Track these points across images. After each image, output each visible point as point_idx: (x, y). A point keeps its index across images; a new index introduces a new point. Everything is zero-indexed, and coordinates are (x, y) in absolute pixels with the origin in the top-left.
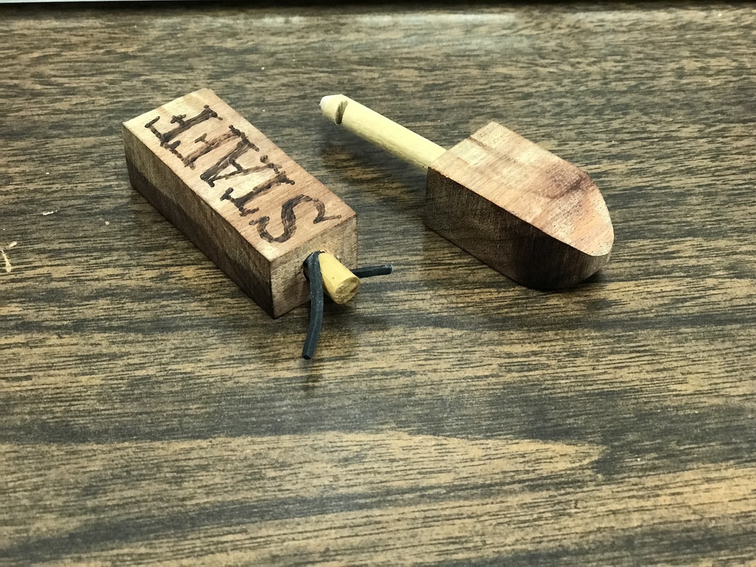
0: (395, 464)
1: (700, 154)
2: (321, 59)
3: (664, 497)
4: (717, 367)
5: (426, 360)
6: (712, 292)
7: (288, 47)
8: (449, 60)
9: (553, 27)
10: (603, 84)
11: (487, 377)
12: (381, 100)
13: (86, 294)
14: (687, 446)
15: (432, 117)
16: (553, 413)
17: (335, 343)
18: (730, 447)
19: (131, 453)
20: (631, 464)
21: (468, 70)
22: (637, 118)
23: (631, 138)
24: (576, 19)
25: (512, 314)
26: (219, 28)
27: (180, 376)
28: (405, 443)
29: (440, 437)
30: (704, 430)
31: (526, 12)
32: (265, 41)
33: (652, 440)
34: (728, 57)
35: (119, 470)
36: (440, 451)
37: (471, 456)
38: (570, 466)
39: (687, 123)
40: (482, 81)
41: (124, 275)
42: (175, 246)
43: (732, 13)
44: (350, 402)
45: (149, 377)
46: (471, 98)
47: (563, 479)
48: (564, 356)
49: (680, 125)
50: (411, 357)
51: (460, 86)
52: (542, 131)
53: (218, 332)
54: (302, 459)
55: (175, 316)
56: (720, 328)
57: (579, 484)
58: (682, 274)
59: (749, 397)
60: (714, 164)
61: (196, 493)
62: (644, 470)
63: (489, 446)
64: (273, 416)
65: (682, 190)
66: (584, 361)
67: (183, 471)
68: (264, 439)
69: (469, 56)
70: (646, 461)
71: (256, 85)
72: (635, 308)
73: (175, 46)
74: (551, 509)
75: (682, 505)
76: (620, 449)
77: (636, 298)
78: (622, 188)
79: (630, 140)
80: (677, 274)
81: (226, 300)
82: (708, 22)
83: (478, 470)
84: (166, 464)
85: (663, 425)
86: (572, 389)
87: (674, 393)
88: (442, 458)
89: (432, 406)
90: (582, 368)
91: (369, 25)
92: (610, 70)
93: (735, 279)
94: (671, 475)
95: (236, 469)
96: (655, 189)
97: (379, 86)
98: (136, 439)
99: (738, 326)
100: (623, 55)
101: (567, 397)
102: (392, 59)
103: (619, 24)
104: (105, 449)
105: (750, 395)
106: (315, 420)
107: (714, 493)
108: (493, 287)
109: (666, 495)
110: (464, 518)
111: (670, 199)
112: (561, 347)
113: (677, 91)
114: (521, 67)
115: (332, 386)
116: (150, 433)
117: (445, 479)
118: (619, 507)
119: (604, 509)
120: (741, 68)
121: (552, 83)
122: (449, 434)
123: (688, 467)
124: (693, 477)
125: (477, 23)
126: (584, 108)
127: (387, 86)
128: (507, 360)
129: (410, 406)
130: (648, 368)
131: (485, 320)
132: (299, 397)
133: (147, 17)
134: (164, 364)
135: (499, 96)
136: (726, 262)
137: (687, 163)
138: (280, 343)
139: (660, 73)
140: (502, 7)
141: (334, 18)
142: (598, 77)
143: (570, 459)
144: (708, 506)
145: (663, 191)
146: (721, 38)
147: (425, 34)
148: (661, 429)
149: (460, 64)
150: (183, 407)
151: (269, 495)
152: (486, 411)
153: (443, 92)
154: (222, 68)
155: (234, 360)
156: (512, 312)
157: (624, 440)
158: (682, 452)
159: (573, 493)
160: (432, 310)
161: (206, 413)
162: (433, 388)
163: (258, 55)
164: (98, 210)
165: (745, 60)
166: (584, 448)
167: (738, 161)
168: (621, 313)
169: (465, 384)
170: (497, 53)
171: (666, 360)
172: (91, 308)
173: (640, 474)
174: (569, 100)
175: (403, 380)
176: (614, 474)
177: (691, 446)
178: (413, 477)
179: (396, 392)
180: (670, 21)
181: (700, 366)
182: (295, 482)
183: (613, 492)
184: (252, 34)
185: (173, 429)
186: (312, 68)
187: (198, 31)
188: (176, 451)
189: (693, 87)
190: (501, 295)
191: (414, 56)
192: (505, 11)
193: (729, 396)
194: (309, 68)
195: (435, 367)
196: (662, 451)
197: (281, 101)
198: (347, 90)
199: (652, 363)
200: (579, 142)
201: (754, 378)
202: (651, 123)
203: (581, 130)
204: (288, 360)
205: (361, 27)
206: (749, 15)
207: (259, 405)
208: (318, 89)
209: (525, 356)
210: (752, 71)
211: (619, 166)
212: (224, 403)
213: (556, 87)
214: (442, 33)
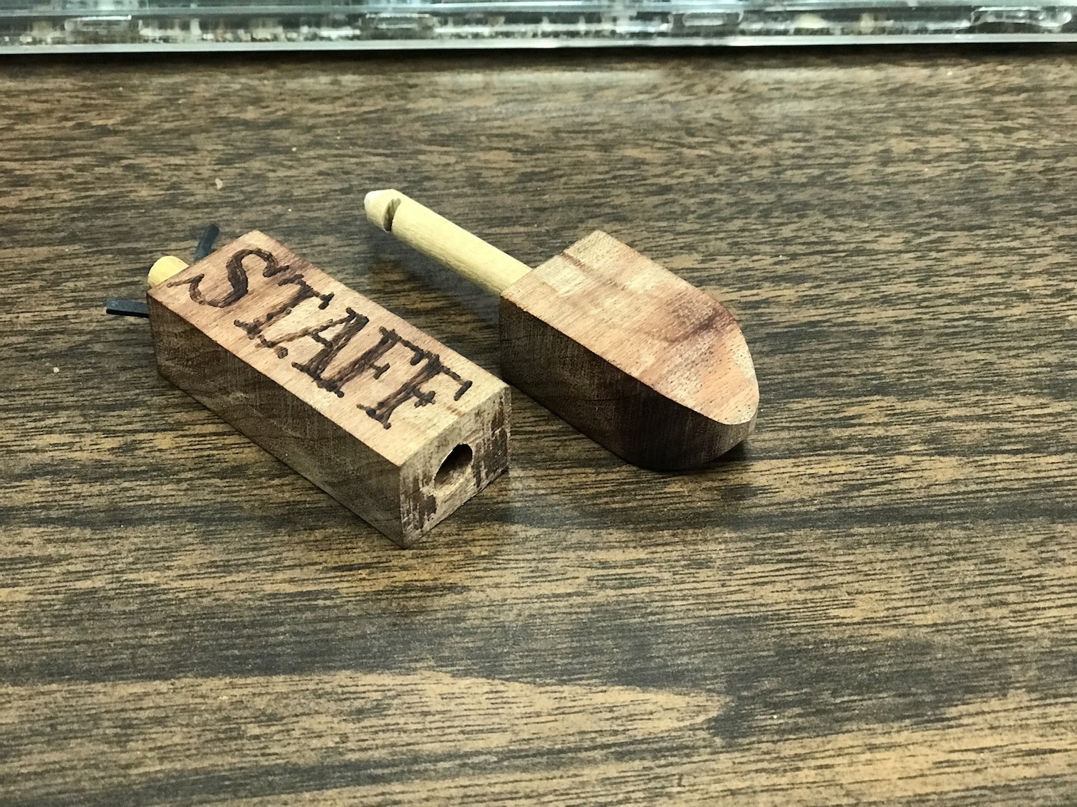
0: (429, 718)
1: (903, 274)
2: (377, 137)
3: (806, 771)
4: (900, 584)
5: (485, 570)
6: (902, 475)
7: (332, 119)
8: (558, 138)
9: (710, 90)
10: (773, 173)
11: (570, 595)
12: (457, 196)
13: (17, 471)
14: (846, 699)
15: (525, 220)
16: (659, 650)
17: (360, 544)
18: (908, 700)
19: (60, 699)
20: (764, 724)
21: (583, 153)
22: (818, 222)
23: (807, 251)
24: (744, 79)
25: (613, 506)
26: (238, 91)
27: (139, 589)
28: (445, 689)
29: (496, 681)
30: (873, 674)
31: (673, 68)
32: (301, 110)
33: (797, 689)
34: (957, 135)
35: (41, 723)
36: (493, 701)
37: (537, 708)
38: (677, 725)
39: (889, 230)
40: (601, 169)
41: (73, 443)
42: (149, 403)
43: (968, 70)
44: (374, 629)
45: (94, 591)
46: (583, 193)
47: (665, 744)
48: (683, 566)
49: (877, 233)
50: (464, 566)
51: (571, 175)
52: (680, 241)
53: (197, 528)
54: (300, 710)
55: (140, 503)
56: (907, 527)
57: (687, 751)
58: (862, 450)
59: (941, 628)
60: (922, 290)
61: (146, 757)
62: (781, 731)
63: (563, 695)
64: (265, 647)
65: (872, 327)
66: (710, 574)
67: (130, 726)
68: (249, 681)
69: (586, 132)
70: (786, 720)
71: (282, 173)
72: (791, 498)
73: (173, 116)
74: (644, 787)
75: (830, 784)
76: (751, 701)
77: (793, 483)
78: (787, 324)
79: (804, 255)
80: (856, 449)
81: (212, 481)
82: (933, 83)
83: (545, 730)
84: (108, 716)
85: (815, 667)
86: (690, 614)
87: (835, 621)
88: (496, 711)
89: (488, 636)
90: (706, 584)
91: (450, 87)
92: (786, 153)
93: (936, 457)
94: (819, 739)
95: (205, 723)
96: (835, 325)
97: (455, 174)
98: (69, 680)
99: (935, 525)
100: (807, 131)
101: (681, 626)
102: (478, 135)
103: (804, 86)
104: (23, 693)
105: (942, 625)
106: (322, 654)
107: (879, 766)
108: (590, 466)
109: (809, 768)
110: (520, 798)
111: (854, 341)
112: (679, 553)
113: (878, 184)
114: (660, 149)
115: (350, 606)
116: (89, 671)
117: (497, 741)
118: (741, 785)
119: (719, 787)
120: (974, 151)
121: (701, 172)
122: (508, 676)
123: (844, 728)
124: (851, 743)
125: (602, 83)
126: (743, 207)
127: (467, 175)
128: (601, 572)
129: (457, 635)
130: (801, 584)
131: (575, 513)
132: (302, 621)
133: (137, 75)
134: (117, 572)
135: (625, 190)
136: (927, 432)
137: (883, 288)
138: (283, 544)
139: (857, 157)
140: (641, 62)
141: (401, 77)
142: (768, 163)
144: (869, 784)
145: (846, 329)
146: (949, 107)
147: (528, 100)
148: (811, 674)
149: (573, 143)
150: (139, 634)
151: (247, 762)
152: (565, 644)
153: (545, 184)
154: (239, 148)
155: (217, 567)
156: (614, 502)
157: (756, 688)
158: (839, 707)
159: (677, 764)
160: (500, 498)
161: (171, 642)
162: (493, 611)
163: (288, 131)
164: (44, 352)
165: (980, 139)
166: (700, 699)
167: (957, 286)
168: (769, 505)
169: (537, 605)
170: (627, 127)
171: (828, 573)
172: (22, 491)
173: (776, 738)
174: (723, 197)
175: (450, 599)
176: (738, 738)
177: (852, 698)
178: (453, 737)
179: (439, 615)
180: (877, 83)
181: (875, 582)
182: (286, 742)
183: (734, 763)
184: (283, 100)
185: (121, 666)
186: (363, 149)
187: (207, 95)
188: (121, 698)
189: (902, 178)
190: (600, 478)
191: (508, 131)
192: (643, 67)
193: (911, 627)
194: (358, 149)
195: (497, 580)
196: (809, 704)
197: (315, 196)
198: (410, 181)
199: (807, 578)
200: (732, 257)
201: (951, 600)
202: (836, 230)
203: (736, 240)
204: (291, 567)
205: (438, 90)
206: (991, 74)
207: (245, 632)
208: (369, 179)
209: (626, 567)
210: (989, 155)
211: (786, 292)
212: (196, 629)
213: (706, 177)
214: (553, 98)
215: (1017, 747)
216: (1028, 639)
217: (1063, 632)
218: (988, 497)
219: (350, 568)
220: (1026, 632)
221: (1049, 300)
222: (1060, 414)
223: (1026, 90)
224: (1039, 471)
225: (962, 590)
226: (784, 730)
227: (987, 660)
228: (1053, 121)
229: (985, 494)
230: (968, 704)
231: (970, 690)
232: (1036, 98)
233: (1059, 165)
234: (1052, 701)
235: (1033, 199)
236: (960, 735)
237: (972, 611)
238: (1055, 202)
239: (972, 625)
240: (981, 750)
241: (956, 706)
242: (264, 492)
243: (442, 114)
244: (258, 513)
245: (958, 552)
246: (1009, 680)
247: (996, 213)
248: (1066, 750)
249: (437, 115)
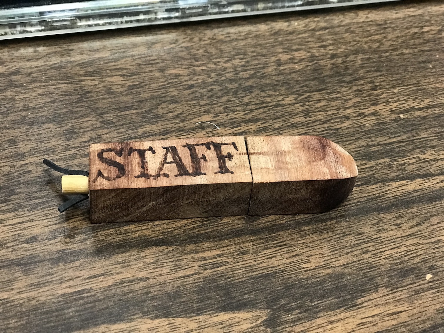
1: (297, 114)
2: (61, 75)
4: (326, 249)
5: (154, 269)
7: (38, 69)
8: (140, 68)
9: (200, 40)
10: (235, 74)
11: (192, 275)
12: (103, 99)
14: (316, 303)
15: (135, 107)
16: (235, 293)
17: (97, 265)
18: (340, 299)
20: (286, 319)
21: (153, 74)
22: (258, 94)
24: (213, 34)
25: (202, 232)
28: (149, 326)
29: (171, 319)
30: (324, 290)
31: (182, 31)
32: (23, 66)
33: (296, 302)
34: (305, 50)
36: (171, 328)
37: (190, 328)
38: (250, 326)
39: (288, 95)
40: (163, 80)
43: (303, 21)
44: (112, 303)
46: (157, 92)
48: (237, 255)
49: (283, 97)
50: (145, 268)
51: (150, 84)
52: (203, 109)
53: (21, 268)
56: (324, 224)
59: (346, 266)
60: (307, 119)
62: (293, 321)
63: (200, 320)
64: (65, 320)
66: (249, 256)
69: (152, 64)
70: (294, 316)
71: (22, 96)
76: (278, 310)
79: (256, 109)
81: (23, 245)
82: (290, 29)
85: (300, 291)
86: (245, 275)
87: (304, 269)
89: (162, 299)
90: (248, 262)
91: (88, 49)
92: (238, 65)
94: (309, 322)
97: (100, 89)
99: (335, 221)
100: (245, 55)
101: (242, 282)
102: (106, 70)
103: (239, 34)
105: (347, 264)
106: (91, 319)
107: (335, 330)
112: (234, 249)
113: (278, 75)
114: (185, 68)
120: (313, 57)
121: (204, 77)
122: (175, 316)
123: (318, 316)
124: (322, 322)
125: (154, 41)
126: (226, 91)
127: (104, 89)
128: (203, 262)
129: (148, 300)
130: (287, 255)
131: (186, 238)
132: (79, 305)
135: (175, 89)
137: (291, 120)
138: (62, 270)
139: (268, 64)
140: (168, 30)
141: (65, 46)
142: (232, 70)
143: (250, 321)
146: (299, 38)
147: (124, 52)
148: (300, 294)
149: (147, 70)
150: (6, 323)
152: (195, 297)
153: (140, 89)
155: (35, 285)
156: (201, 230)
157: (279, 304)
158: (314, 307)
160: (153, 235)
161: (22, 325)
162: (161, 287)
163: (20, 76)
165: (315, 51)
166: (257, 313)
167: (320, 116)
168: (266, 223)
169: (180, 282)
170: (169, 60)
171: (297, 249)
173: (292, 325)
174: (216, 87)
175: (142, 284)
176: (276, 327)
177: (319, 302)
179: (139, 292)
180: (268, 30)
181: (317, 250)
184: (14, 62)
186: (56, 82)
189: (287, 71)
191: (118, 67)
192: (170, 32)
193: (335, 267)
194: (53, 82)
195: (160, 272)
196: (302, 308)
197: (39, 106)
198: (80, 94)
199: (289, 253)
200: (226, 114)
201: (347, 253)
202: (267, 97)
203: (226, 106)
204: (68, 281)
205: (83, 51)
206: (313, 22)
207: (54, 314)
208: (62, 95)
209: (213, 258)
210: (319, 58)
211: (252, 127)
212: (32, 316)
213: (207, 79)
214: (134, 50)
215: (387, 312)
216: (381, 265)
217: (394, 260)
218: (352, 206)
219: (95, 277)
220: (380, 262)
221: (356, 118)
222: (372, 167)
223: (327, 28)
224: (369, 193)
225: (351, 248)
226: (295, 321)
227: (367, 277)
228: (341, 41)
229: (351, 206)
230: (364, 297)
231: (363, 291)
232: (332, 31)
233: (348, 59)
234: (396, 290)
235: (341, 75)
236: (364, 311)
237: (357, 257)
238: (349, 76)
239: (358, 263)
240: (373, 316)
241: (360, 298)
242: (47, 247)
243: (88, 61)
244: (48, 257)
245: (346, 232)
246: (378, 284)
247: (329, 82)
248: (406, 311)
249: (86, 62)
